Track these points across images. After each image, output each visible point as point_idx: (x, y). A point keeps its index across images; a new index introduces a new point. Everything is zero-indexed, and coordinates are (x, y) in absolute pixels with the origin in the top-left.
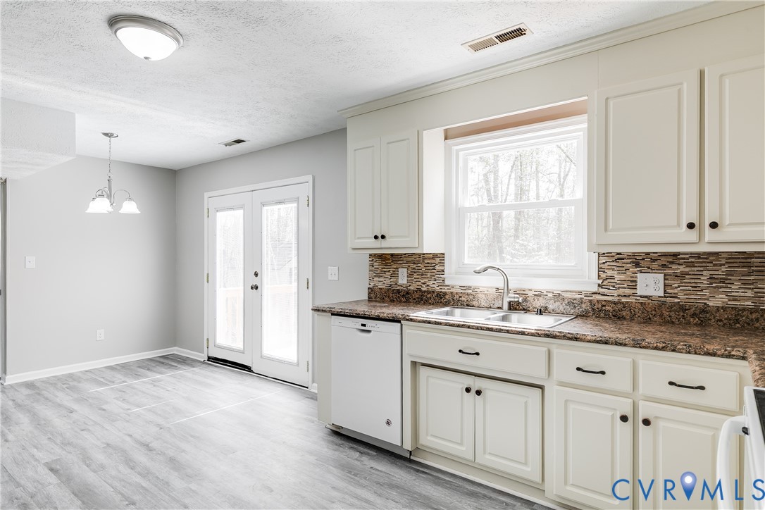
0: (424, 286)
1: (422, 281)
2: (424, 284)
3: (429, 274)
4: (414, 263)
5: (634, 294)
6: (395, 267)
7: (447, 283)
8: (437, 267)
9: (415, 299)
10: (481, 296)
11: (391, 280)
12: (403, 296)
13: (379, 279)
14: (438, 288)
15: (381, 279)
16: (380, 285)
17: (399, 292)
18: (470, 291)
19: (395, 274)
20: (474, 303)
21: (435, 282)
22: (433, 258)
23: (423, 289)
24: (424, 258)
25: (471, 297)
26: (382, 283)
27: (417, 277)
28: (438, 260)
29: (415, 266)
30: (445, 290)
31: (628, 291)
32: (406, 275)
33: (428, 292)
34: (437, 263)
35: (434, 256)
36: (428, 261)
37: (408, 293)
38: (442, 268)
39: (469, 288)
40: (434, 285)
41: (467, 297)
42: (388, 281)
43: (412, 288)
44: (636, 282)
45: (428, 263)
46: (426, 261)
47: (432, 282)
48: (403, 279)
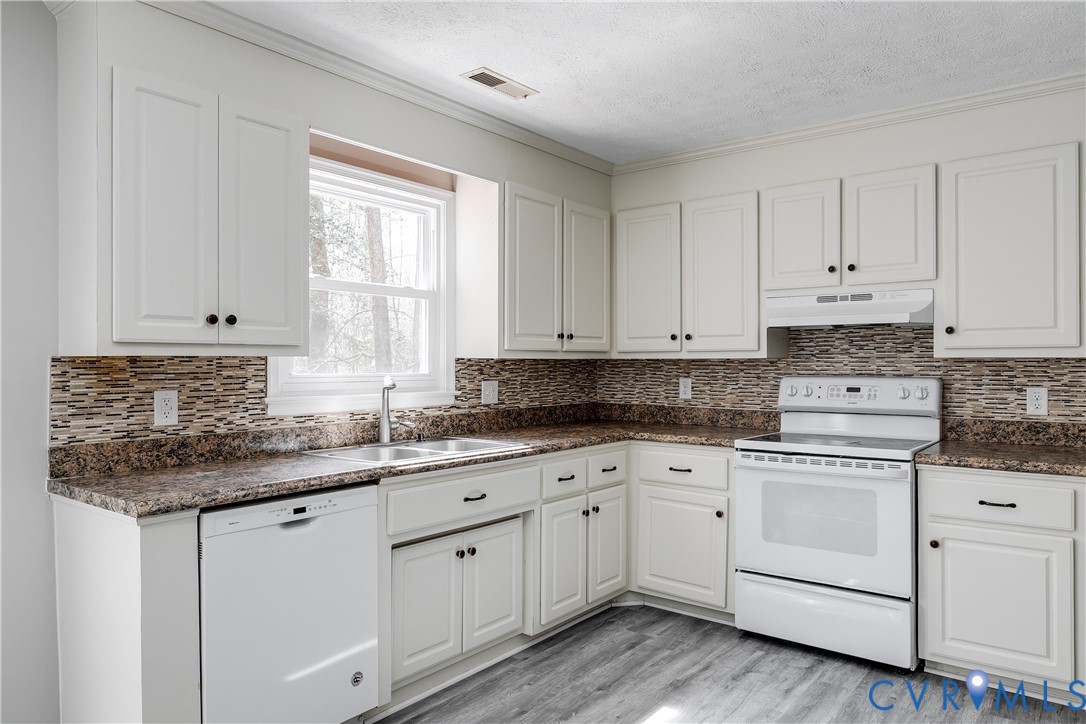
0: (221, 424)
1: (217, 415)
2: (220, 420)
3: (232, 400)
4: (195, 378)
5: (479, 404)
6: (142, 388)
7: (270, 413)
8: (250, 385)
9: (202, 455)
10: (332, 428)
11: (132, 420)
12: (170, 454)
13: (90, 423)
14: (253, 425)
15: (95, 422)
16: (93, 438)
17: (158, 445)
18: (312, 423)
19: (143, 404)
20: (321, 442)
21: (246, 414)
22: (240, 367)
23: (218, 431)
24: (221, 367)
25: (316, 433)
26: (96, 432)
27: (205, 407)
28: (251, 371)
29: (198, 384)
30: (267, 426)
31: (475, 401)
32: (175, 404)
33: (235, 436)
34: (249, 375)
35: (244, 363)
36: (230, 373)
37: (184, 444)
38: (261, 386)
39: (310, 417)
40: (241, 420)
41: (309, 433)
42: (121, 424)
43: (190, 432)
44: (480, 390)
45: (230, 377)
46: (225, 373)
47: (238, 415)
48: (165, 413)
